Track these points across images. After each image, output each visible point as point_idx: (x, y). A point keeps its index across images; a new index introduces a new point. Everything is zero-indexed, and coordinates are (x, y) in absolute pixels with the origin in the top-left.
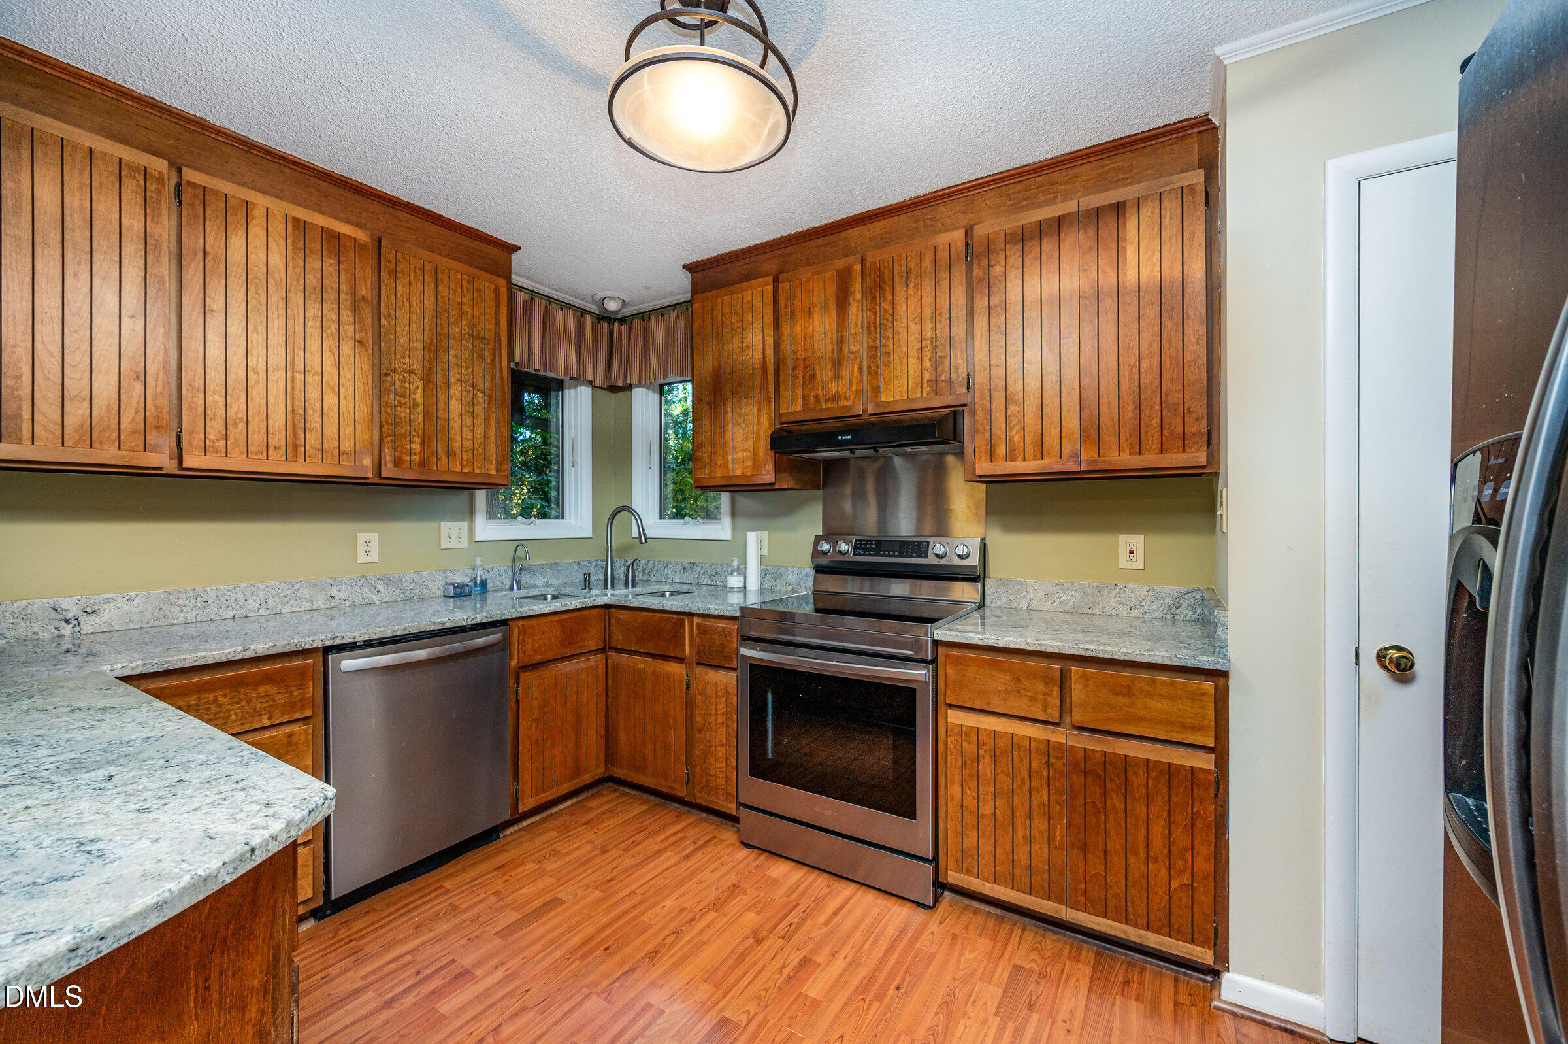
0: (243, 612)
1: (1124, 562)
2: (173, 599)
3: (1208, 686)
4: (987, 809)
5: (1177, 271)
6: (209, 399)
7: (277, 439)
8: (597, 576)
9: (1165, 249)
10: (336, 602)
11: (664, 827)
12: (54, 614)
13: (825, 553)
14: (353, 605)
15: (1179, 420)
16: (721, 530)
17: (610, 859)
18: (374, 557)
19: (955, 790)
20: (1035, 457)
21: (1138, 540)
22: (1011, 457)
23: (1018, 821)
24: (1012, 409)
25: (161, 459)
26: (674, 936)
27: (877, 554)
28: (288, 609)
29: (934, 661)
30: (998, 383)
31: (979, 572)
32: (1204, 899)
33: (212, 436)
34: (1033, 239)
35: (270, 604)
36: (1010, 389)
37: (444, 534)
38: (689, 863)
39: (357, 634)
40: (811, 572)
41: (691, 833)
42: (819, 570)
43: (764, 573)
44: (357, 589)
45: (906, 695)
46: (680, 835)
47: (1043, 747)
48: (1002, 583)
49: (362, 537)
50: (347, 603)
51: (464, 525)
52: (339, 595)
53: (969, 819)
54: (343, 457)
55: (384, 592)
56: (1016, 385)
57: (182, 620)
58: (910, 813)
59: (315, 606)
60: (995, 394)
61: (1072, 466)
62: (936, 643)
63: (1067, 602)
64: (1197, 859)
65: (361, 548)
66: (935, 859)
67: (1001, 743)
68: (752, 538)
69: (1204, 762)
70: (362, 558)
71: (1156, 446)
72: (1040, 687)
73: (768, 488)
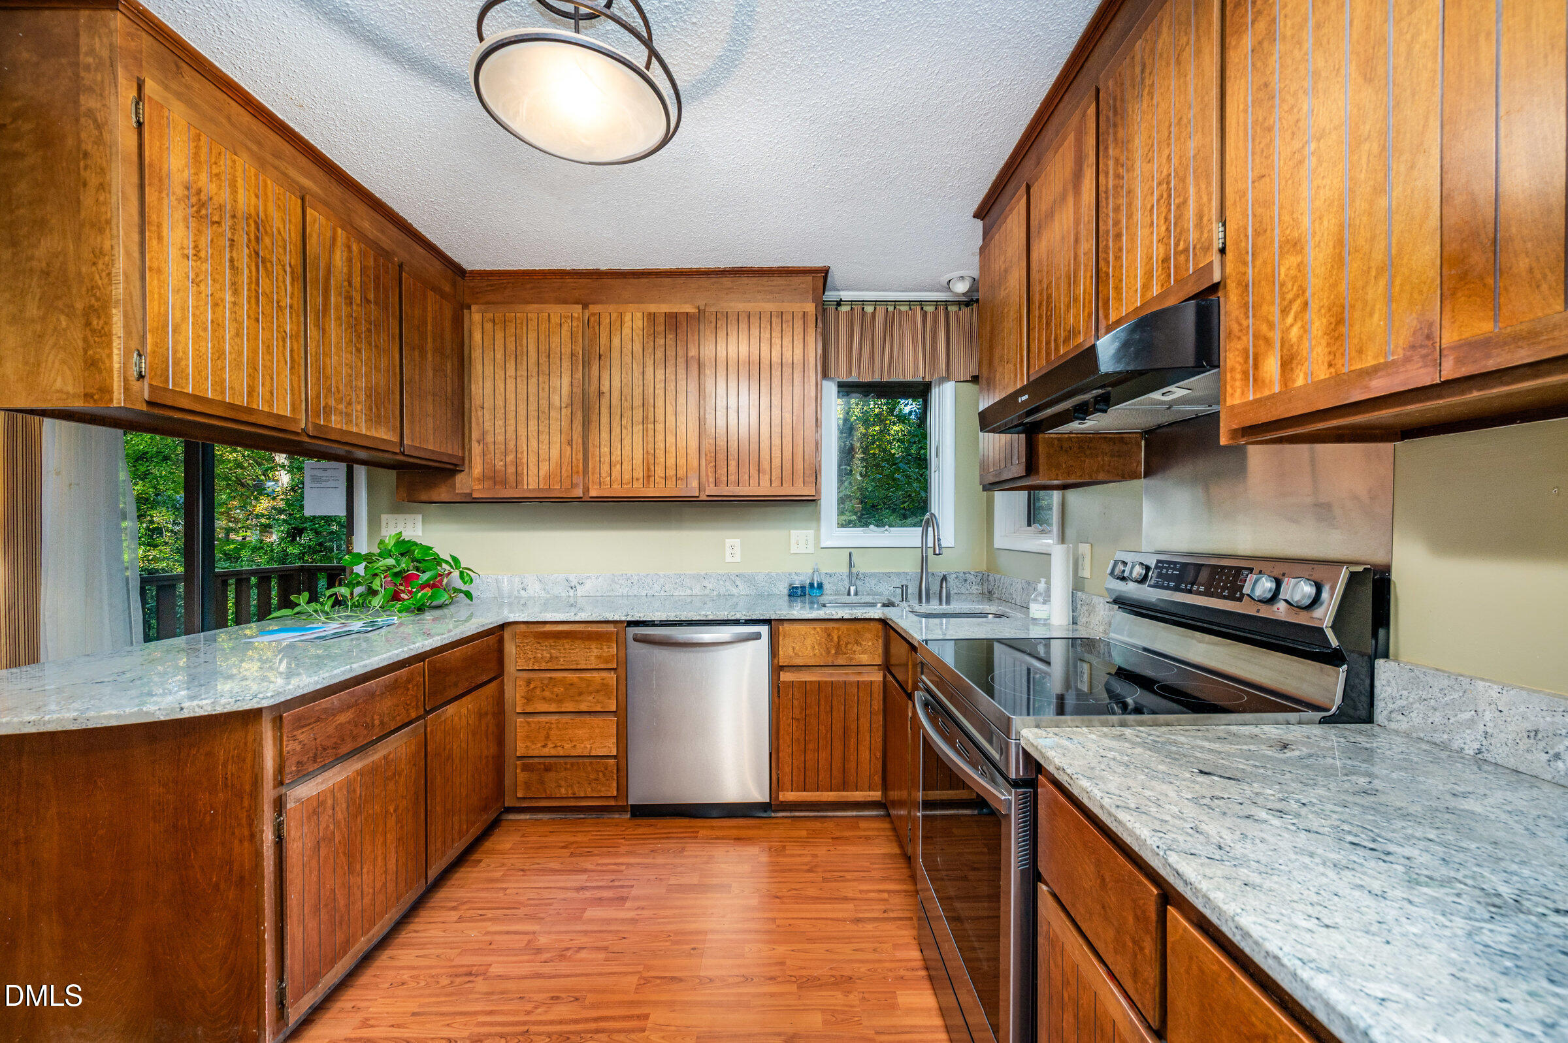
0: (650, 593)
2: (616, 579)
6: (602, 450)
7: (639, 473)
8: (912, 590)
10: (707, 591)
11: (885, 879)
12: (567, 583)
14: (719, 595)
17: (804, 880)
18: (737, 559)
25: (578, 492)
26: (742, 979)
28: (677, 593)
33: (603, 475)
35: (667, 588)
37: (793, 541)
38: (854, 927)
39: (642, 615)
41: (897, 900)
44: (722, 583)
46: (886, 895)
49: (729, 542)
50: (715, 593)
51: (810, 533)
52: (710, 586)
54: (679, 482)
55: (741, 587)
57: (620, 594)
59: (694, 593)
65: (728, 551)
70: (729, 559)
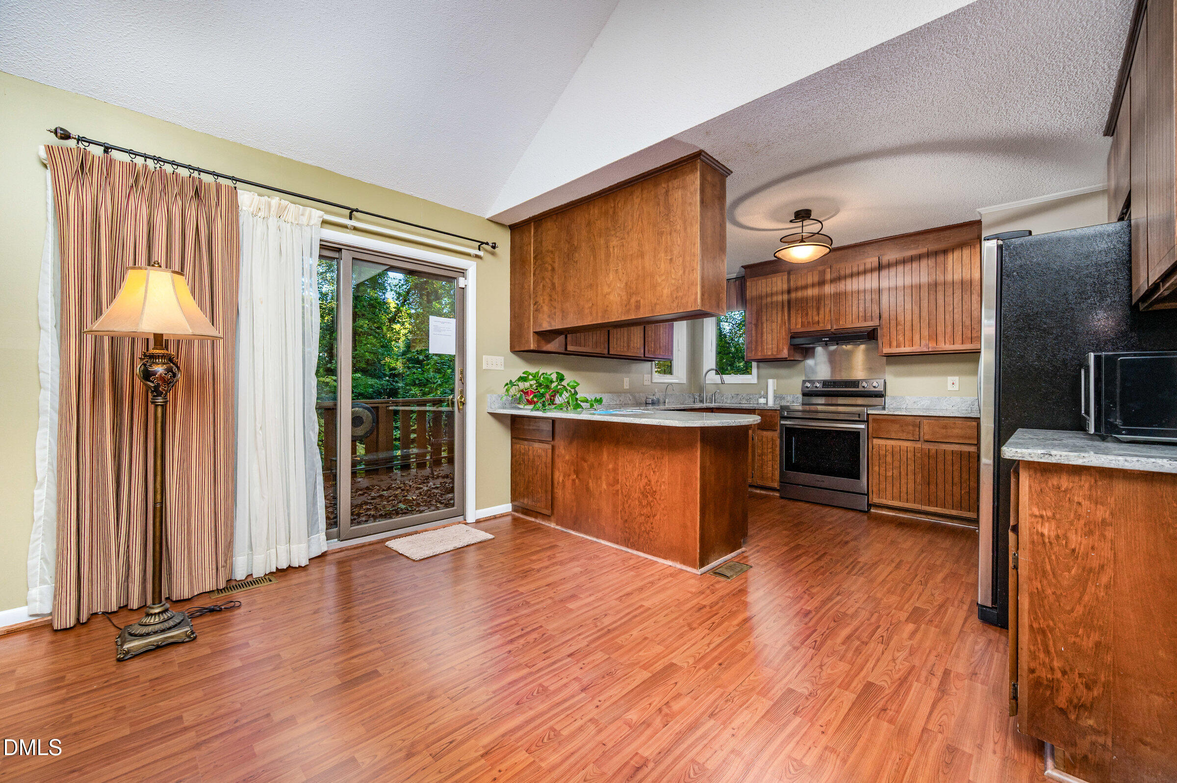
1: (950, 387)
3: (975, 424)
4: (890, 474)
5: (969, 276)
9: (964, 268)
13: (807, 387)
15: (970, 332)
16: (751, 379)
19: (876, 468)
20: (909, 346)
21: (956, 379)
22: (898, 346)
23: (902, 476)
24: (899, 327)
27: (834, 387)
29: (867, 421)
30: (893, 317)
31: (883, 393)
32: (974, 496)
34: (908, 262)
36: (898, 319)
40: (800, 396)
42: (805, 394)
43: (775, 397)
45: (856, 434)
47: (912, 449)
48: (894, 398)
53: (883, 479)
56: (901, 318)
58: (857, 477)
60: (891, 322)
61: (925, 349)
62: (868, 415)
63: (923, 405)
64: (971, 483)
66: (868, 494)
67: (895, 449)
68: (771, 382)
69: (973, 449)
71: (960, 342)
72: (911, 428)
73: (785, 360)
